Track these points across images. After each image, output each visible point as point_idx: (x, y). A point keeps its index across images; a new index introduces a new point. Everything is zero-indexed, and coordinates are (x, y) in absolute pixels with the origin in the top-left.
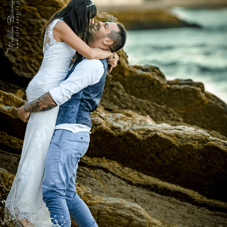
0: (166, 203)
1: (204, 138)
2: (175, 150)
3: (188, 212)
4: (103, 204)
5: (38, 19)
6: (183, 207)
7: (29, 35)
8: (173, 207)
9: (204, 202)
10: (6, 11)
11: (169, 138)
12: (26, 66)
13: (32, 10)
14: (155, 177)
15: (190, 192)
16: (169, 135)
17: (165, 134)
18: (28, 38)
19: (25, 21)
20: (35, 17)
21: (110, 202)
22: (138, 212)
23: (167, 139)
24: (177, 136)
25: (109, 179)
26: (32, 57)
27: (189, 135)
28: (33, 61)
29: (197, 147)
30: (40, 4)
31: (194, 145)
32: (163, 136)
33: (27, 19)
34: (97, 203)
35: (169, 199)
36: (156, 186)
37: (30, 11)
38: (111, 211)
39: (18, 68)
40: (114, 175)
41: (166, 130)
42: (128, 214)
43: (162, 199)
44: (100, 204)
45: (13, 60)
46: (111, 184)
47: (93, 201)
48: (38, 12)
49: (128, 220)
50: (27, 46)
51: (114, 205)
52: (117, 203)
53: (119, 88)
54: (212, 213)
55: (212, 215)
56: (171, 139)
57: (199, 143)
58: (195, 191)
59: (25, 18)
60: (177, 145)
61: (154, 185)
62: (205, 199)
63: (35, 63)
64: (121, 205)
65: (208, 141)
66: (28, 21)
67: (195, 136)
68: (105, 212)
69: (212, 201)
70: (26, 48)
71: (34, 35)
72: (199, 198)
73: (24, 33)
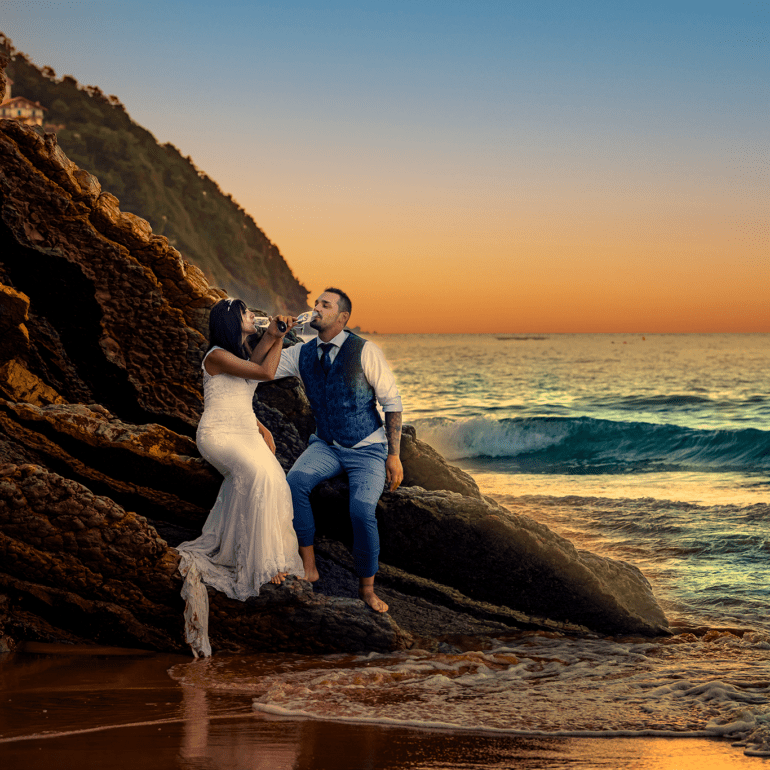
0: (412, 606)
1: (479, 509)
2: (436, 527)
3: (443, 620)
4: (330, 607)
5: (182, 326)
6: (436, 612)
7: (164, 351)
8: (421, 611)
9: (468, 605)
10: (136, 313)
11: (427, 508)
12: (154, 396)
13: (176, 312)
14: (397, 566)
15: (447, 590)
16: (428, 504)
17: (421, 501)
18: (163, 354)
19: (162, 329)
20: (178, 324)
21: (342, 604)
22: (382, 620)
23: (424, 510)
24: (439, 505)
25: (330, 568)
26: (162, 382)
27: (457, 504)
28: (163, 388)
29: (468, 523)
30: (188, 304)
31: (465, 519)
32: (419, 505)
33: (166, 327)
34: (322, 605)
35: (415, 600)
36: (399, 579)
37: (173, 315)
38: (341, 617)
39: (144, 399)
40: (337, 562)
41: (422, 495)
42: (367, 623)
43: (405, 599)
44: (326, 606)
45: (139, 387)
46: (332, 577)
47: (315, 603)
48: (183, 316)
49: (365, 631)
50: (159, 367)
51: (347, 609)
52: (352, 606)
53: (292, 432)
54: (477, 621)
55: (478, 624)
56: (431, 510)
57: (471, 517)
58: (455, 588)
59: (164, 324)
60: (439, 519)
61: (396, 578)
62: (469, 600)
63: (165, 392)
64: (357, 608)
65: (486, 514)
66: (168, 330)
67: (467, 505)
68: (333, 619)
69: (479, 603)
70: (156, 370)
71: (171, 351)
72: (460, 599)
73: (160, 347)
